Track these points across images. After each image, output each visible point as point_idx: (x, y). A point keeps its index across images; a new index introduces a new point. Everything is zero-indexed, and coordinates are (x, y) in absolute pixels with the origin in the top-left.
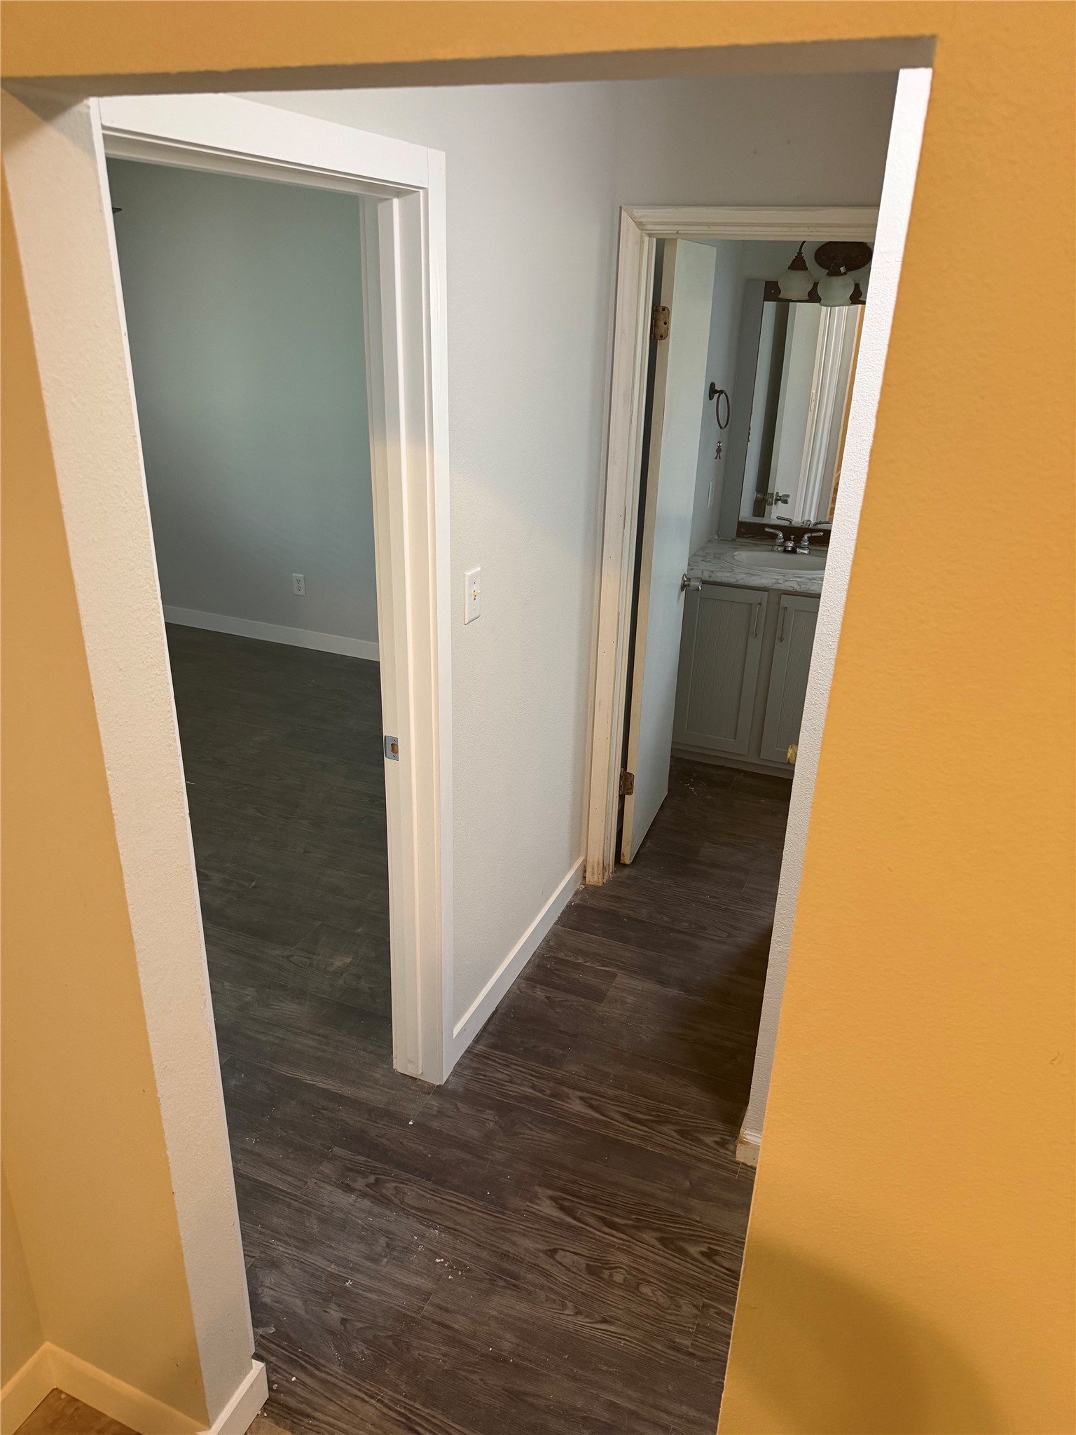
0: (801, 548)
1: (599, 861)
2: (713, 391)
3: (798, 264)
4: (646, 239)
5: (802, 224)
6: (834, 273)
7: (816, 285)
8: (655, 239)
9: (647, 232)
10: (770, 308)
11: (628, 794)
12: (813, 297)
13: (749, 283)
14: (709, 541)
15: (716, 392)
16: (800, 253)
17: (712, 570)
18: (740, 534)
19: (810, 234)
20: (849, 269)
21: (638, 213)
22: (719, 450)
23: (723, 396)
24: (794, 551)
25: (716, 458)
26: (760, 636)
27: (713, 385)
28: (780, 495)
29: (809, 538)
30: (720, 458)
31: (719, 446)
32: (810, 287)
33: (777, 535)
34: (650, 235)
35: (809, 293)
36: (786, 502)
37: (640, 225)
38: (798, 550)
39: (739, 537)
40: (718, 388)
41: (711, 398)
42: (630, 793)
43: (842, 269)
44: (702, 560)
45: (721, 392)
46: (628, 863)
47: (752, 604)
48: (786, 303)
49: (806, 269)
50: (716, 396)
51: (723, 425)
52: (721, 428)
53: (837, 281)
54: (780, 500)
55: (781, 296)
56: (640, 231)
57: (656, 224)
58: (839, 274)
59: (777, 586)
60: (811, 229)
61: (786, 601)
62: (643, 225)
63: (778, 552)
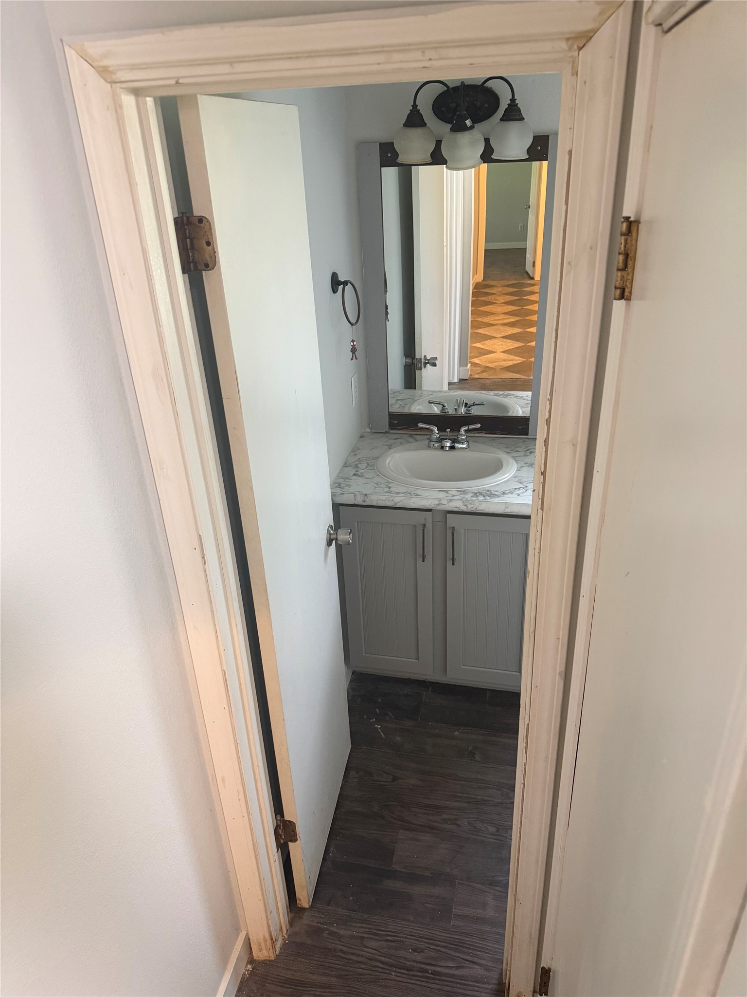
0: (459, 443)
1: (264, 937)
2: (336, 283)
3: (414, 120)
4: (128, 101)
5: (409, 45)
6: (459, 128)
7: (439, 143)
8: (150, 101)
9: (124, 85)
10: (390, 175)
11: (292, 841)
12: (437, 158)
13: (361, 146)
14: (362, 437)
15: (340, 283)
16: (415, 106)
17: (365, 492)
18: (392, 426)
19: (427, 64)
20: (475, 121)
21: (95, 48)
22: (354, 350)
23: (349, 287)
24: (452, 448)
25: (352, 359)
26: (429, 557)
27: (334, 276)
28: (428, 358)
29: (466, 431)
30: (356, 358)
31: (354, 346)
32: (432, 147)
33: (432, 431)
34: (137, 92)
35: (432, 155)
36: (434, 365)
37: (104, 72)
38: (457, 445)
39: (392, 429)
40: (342, 278)
41: (335, 291)
42: (294, 839)
43: (468, 123)
44: (354, 475)
45: (345, 283)
46: (307, 907)
47: (415, 526)
48: (409, 167)
49: (424, 125)
50: (341, 287)
51: (353, 321)
52: (352, 324)
53: (464, 138)
54: (428, 363)
55: (400, 160)
56: (109, 85)
57: (134, 67)
58: (465, 129)
59: (442, 507)
60: (429, 54)
61: (452, 520)
62: (112, 73)
63: (435, 448)
